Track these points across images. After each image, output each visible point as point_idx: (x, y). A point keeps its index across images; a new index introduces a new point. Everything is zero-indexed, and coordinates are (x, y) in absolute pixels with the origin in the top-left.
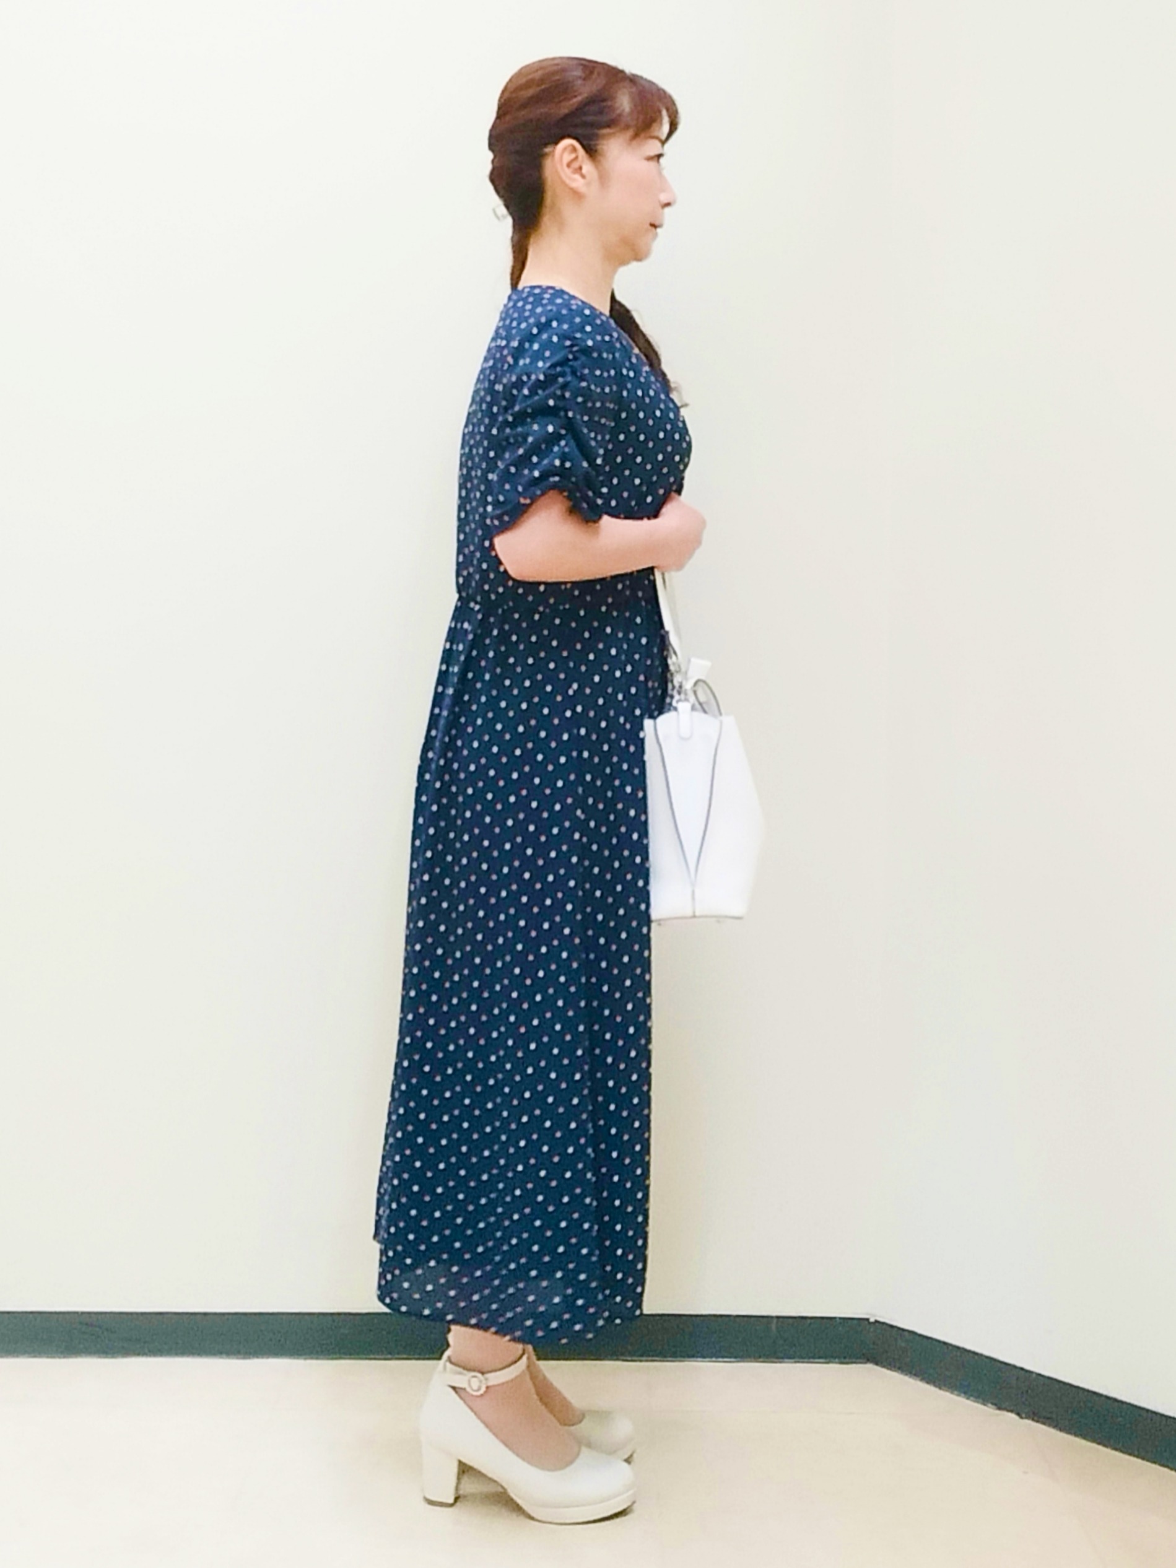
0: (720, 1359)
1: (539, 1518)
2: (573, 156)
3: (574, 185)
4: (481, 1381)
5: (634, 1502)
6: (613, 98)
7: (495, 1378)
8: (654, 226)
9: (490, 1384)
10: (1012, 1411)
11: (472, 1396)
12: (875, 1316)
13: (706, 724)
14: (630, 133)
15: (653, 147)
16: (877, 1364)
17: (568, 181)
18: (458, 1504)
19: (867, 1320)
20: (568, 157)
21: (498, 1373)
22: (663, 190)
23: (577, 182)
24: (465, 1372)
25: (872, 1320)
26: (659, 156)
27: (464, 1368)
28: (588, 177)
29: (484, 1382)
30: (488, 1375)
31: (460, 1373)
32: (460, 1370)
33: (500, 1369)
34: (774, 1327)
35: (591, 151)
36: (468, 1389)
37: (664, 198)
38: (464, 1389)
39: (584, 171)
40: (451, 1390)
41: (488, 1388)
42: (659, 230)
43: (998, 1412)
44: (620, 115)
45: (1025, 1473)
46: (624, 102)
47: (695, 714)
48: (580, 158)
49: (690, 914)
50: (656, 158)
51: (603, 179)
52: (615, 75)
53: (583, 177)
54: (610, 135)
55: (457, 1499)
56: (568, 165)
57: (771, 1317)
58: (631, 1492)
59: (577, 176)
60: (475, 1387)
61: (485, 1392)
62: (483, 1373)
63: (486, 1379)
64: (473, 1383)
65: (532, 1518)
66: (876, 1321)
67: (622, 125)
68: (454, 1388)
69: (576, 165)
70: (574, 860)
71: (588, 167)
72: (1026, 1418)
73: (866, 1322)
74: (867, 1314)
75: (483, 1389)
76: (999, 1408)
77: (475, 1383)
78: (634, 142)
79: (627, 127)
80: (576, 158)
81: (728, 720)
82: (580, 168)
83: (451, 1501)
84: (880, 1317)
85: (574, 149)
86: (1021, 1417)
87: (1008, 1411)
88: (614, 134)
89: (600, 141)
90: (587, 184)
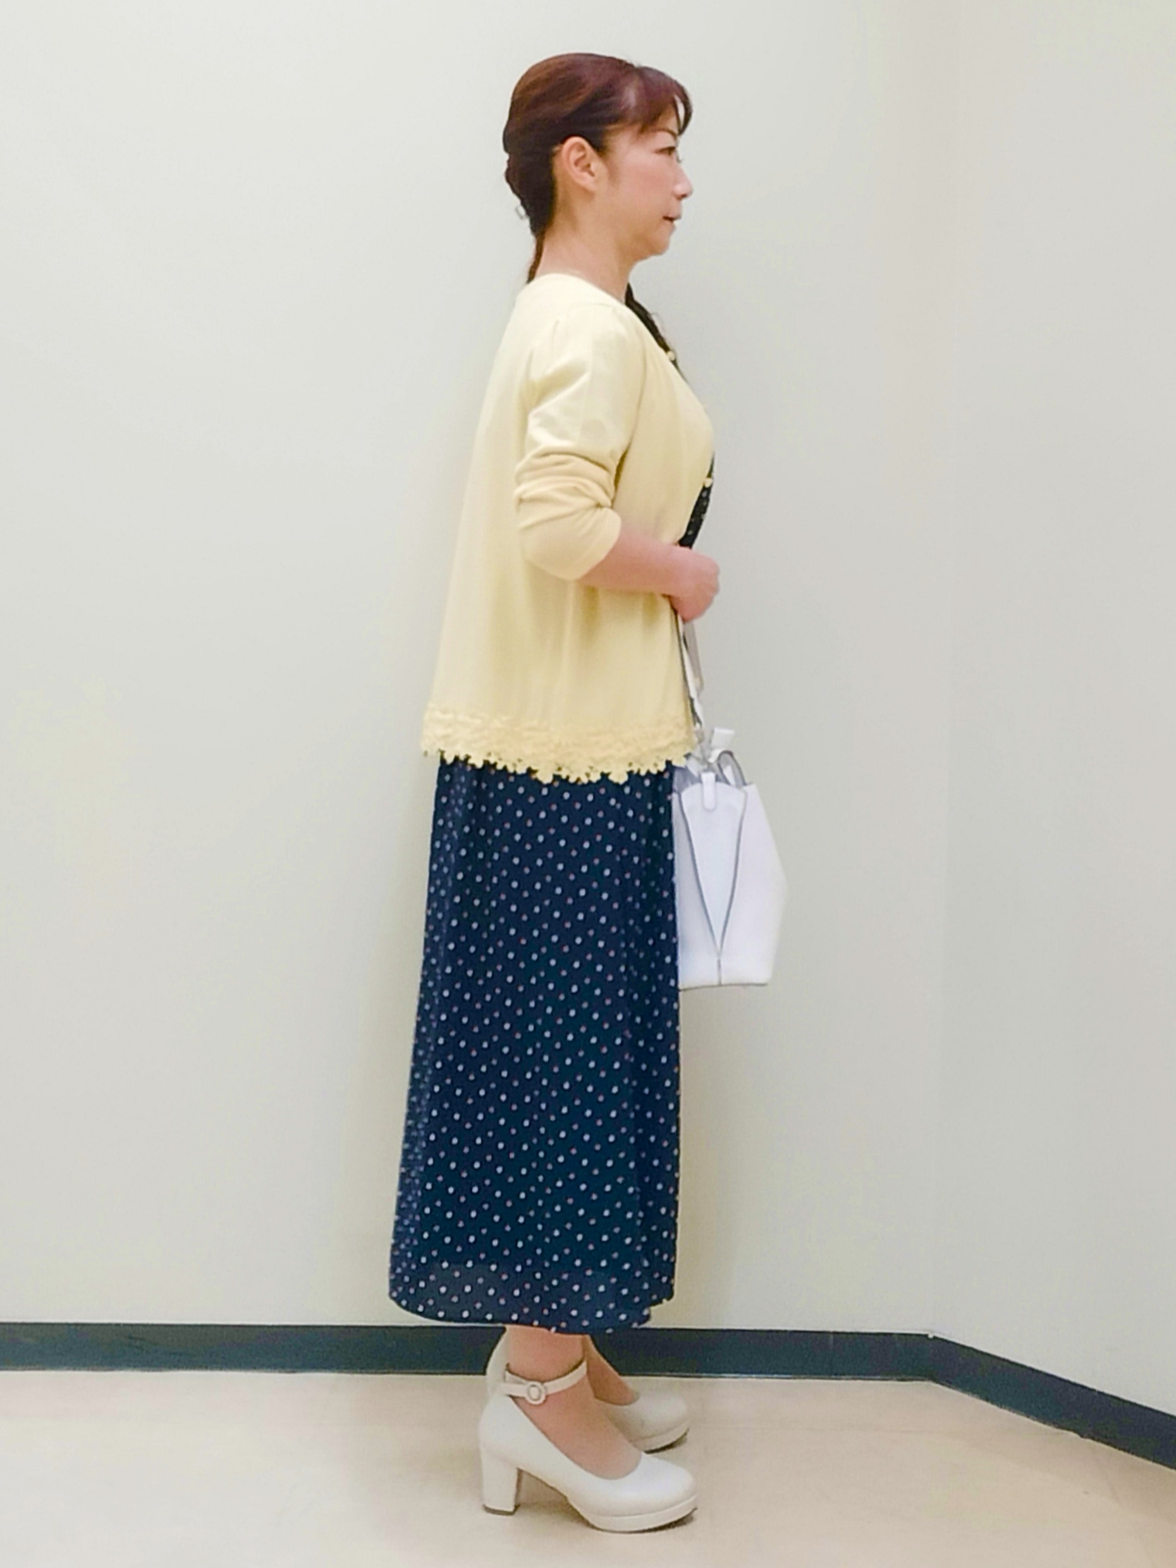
0: (776, 1376)
1: (601, 1527)
2: (581, 154)
3: (582, 183)
4: (540, 1391)
5: (695, 1509)
6: (620, 92)
7: (555, 1387)
8: (671, 219)
9: (550, 1392)
10: (1075, 1431)
11: (531, 1405)
12: (932, 1332)
13: (731, 796)
14: (637, 127)
15: (664, 140)
16: (937, 1380)
17: (576, 179)
18: (517, 1513)
19: (926, 1336)
20: (574, 155)
21: (557, 1381)
22: (676, 182)
23: (586, 180)
24: (524, 1381)
25: (931, 1336)
26: (671, 150)
27: (524, 1377)
28: (596, 174)
29: (543, 1391)
30: (546, 1384)
31: (520, 1383)
32: (518, 1379)
33: (558, 1377)
34: (831, 1342)
35: (600, 148)
36: (528, 1399)
37: (680, 189)
38: (523, 1398)
39: (593, 168)
40: (510, 1399)
41: (547, 1397)
42: (676, 223)
43: (1059, 1431)
44: (626, 109)
45: (1086, 1493)
46: (631, 96)
47: (718, 784)
48: (588, 156)
49: (715, 982)
50: (667, 152)
51: (613, 175)
52: (621, 69)
53: (592, 174)
54: (617, 131)
55: (517, 1507)
56: (577, 163)
57: (828, 1333)
58: (692, 1499)
59: (586, 174)
60: (535, 1396)
61: (545, 1401)
62: (542, 1382)
63: (546, 1388)
64: (533, 1392)
65: (593, 1527)
66: (935, 1338)
67: (630, 120)
68: (513, 1398)
69: (584, 163)
70: (611, 825)
71: (596, 165)
72: (1088, 1437)
73: (925, 1338)
74: (925, 1330)
75: (543, 1398)
76: (1059, 1427)
77: (534, 1392)
78: (643, 136)
79: (634, 122)
80: (584, 157)
81: (751, 789)
82: (589, 166)
83: (511, 1509)
84: (940, 1333)
85: (582, 148)
86: (1082, 1436)
87: (1068, 1429)
88: (622, 129)
89: (608, 137)
90: (596, 182)
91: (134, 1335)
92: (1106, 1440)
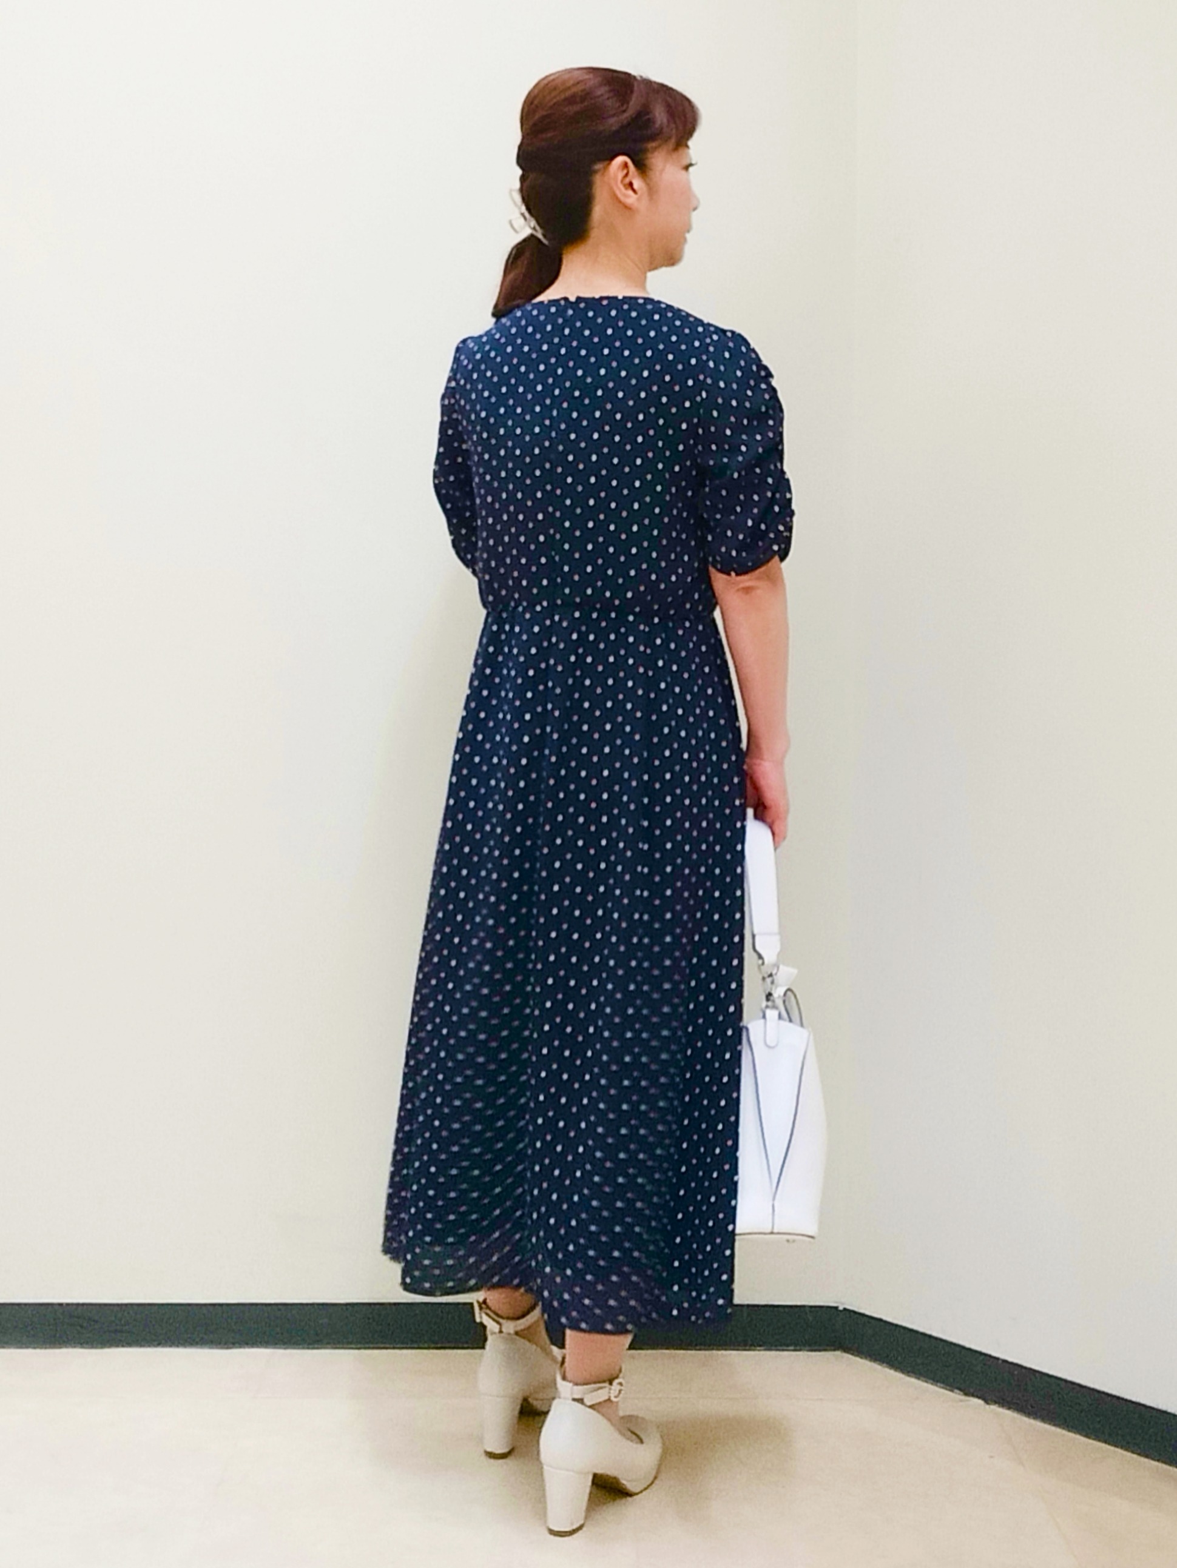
2: (626, 173)
3: (628, 201)
10: (978, 1397)
12: (843, 1304)
13: (794, 1035)
16: (846, 1350)
17: (622, 198)
20: (621, 174)
23: (630, 198)
25: (841, 1308)
28: (639, 193)
35: (641, 166)
39: (636, 186)
43: (965, 1397)
44: (659, 128)
45: (991, 1457)
46: (660, 114)
47: (781, 1022)
48: (631, 173)
49: (769, 1230)
50: (686, 169)
51: (652, 191)
53: (634, 191)
54: (656, 148)
56: (622, 182)
59: (630, 192)
66: (845, 1309)
69: (627, 180)
71: (638, 182)
73: (836, 1310)
74: (836, 1302)
76: (966, 1394)
79: (668, 139)
80: (628, 175)
82: (632, 183)
84: (848, 1305)
85: (626, 166)
86: (987, 1403)
87: (973, 1395)
88: (659, 146)
89: (649, 155)
90: (638, 199)
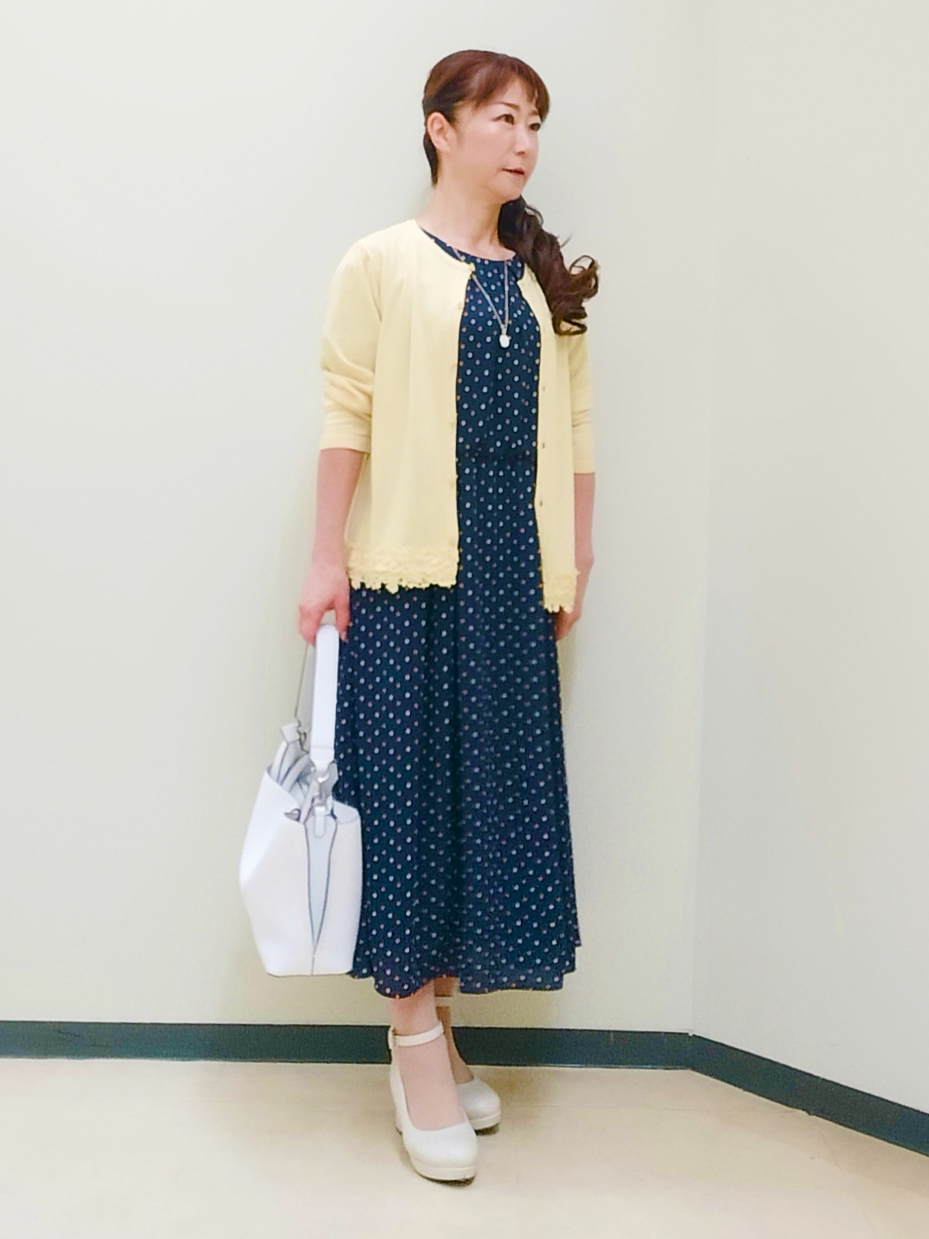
2: (439, 124)
3: (439, 146)
12: (691, 1031)
16: (694, 1069)
17: (436, 145)
19: (687, 1034)
20: (436, 127)
23: (442, 144)
25: (691, 1034)
28: (450, 139)
34: (612, 1038)
35: (451, 119)
39: (448, 135)
43: (791, 1109)
44: (471, 90)
48: (445, 128)
53: (446, 139)
54: (462, 106)
56: (437, 132)
57: (609, 1031)
59: (442, 140)
62: (395, 1035)
63: (396, 1041)
66: (694, 1036)
67: (471, 98)
69: (442, 132)
71: (450, 133)
72: (814, 1114)
73: (686, 1036)
74: (686, 1030)
75: (396, 1048)
79: (474, 99)
80: (442, 128)
82: (445, 134)
84: (697, 1032)
85: (441, 122)
86: (810, 1114)
87: (797, 1108)
88: (465, 105)
89: (456, 111)
90: (452, 147)
91: (62, 1031)
92: (829, 1117)
